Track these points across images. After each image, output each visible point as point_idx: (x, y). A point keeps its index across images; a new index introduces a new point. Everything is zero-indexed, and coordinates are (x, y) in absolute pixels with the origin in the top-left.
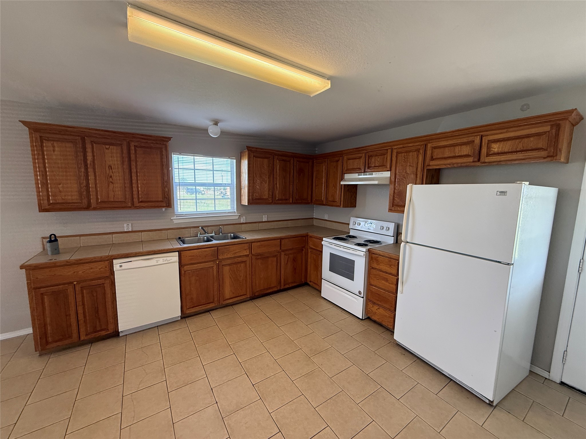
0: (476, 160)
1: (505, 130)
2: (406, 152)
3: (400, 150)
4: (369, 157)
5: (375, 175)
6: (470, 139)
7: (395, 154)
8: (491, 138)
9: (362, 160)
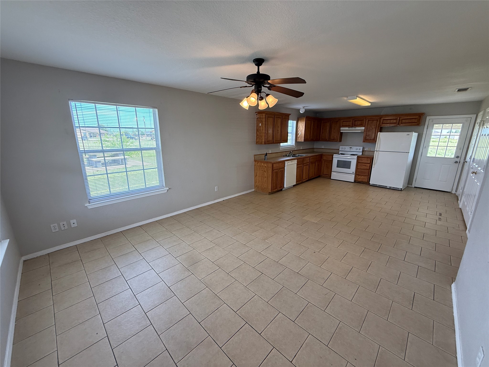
0: (398, 124)
1: (406, 116)
2: (372, 120)
3: (370, 119)
4: (355, 121)
5: (357, 128)
6: (396, 118)
7: (367, 121)
8: (402, 118)
9: (351, 122)
